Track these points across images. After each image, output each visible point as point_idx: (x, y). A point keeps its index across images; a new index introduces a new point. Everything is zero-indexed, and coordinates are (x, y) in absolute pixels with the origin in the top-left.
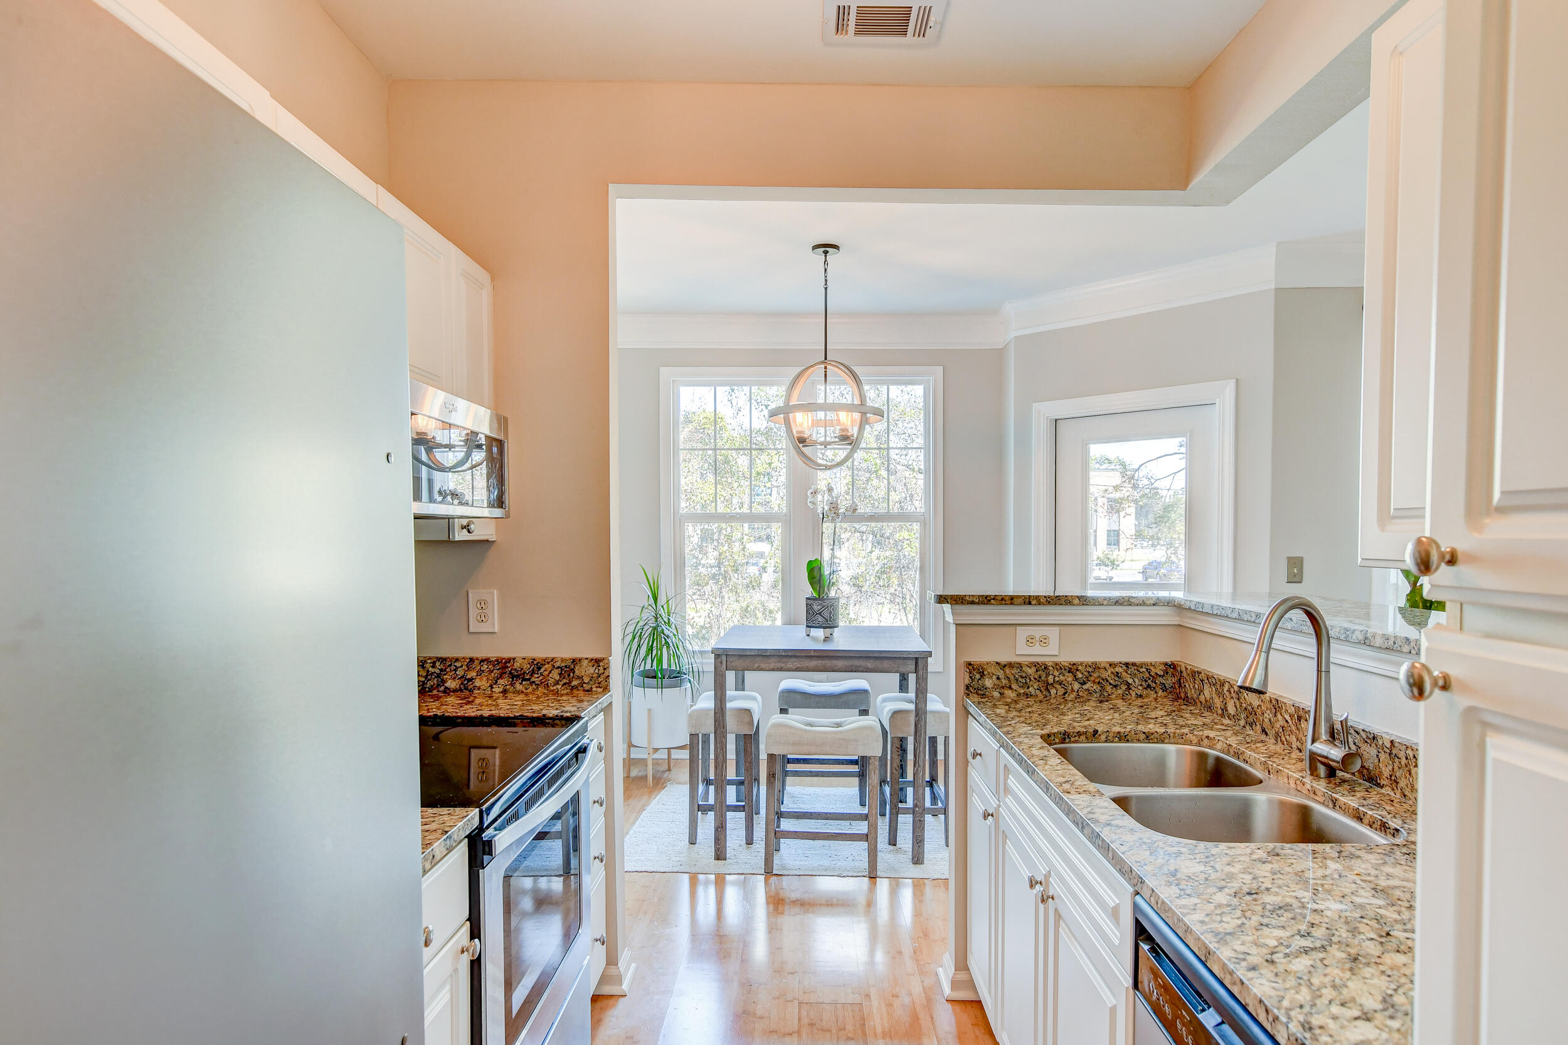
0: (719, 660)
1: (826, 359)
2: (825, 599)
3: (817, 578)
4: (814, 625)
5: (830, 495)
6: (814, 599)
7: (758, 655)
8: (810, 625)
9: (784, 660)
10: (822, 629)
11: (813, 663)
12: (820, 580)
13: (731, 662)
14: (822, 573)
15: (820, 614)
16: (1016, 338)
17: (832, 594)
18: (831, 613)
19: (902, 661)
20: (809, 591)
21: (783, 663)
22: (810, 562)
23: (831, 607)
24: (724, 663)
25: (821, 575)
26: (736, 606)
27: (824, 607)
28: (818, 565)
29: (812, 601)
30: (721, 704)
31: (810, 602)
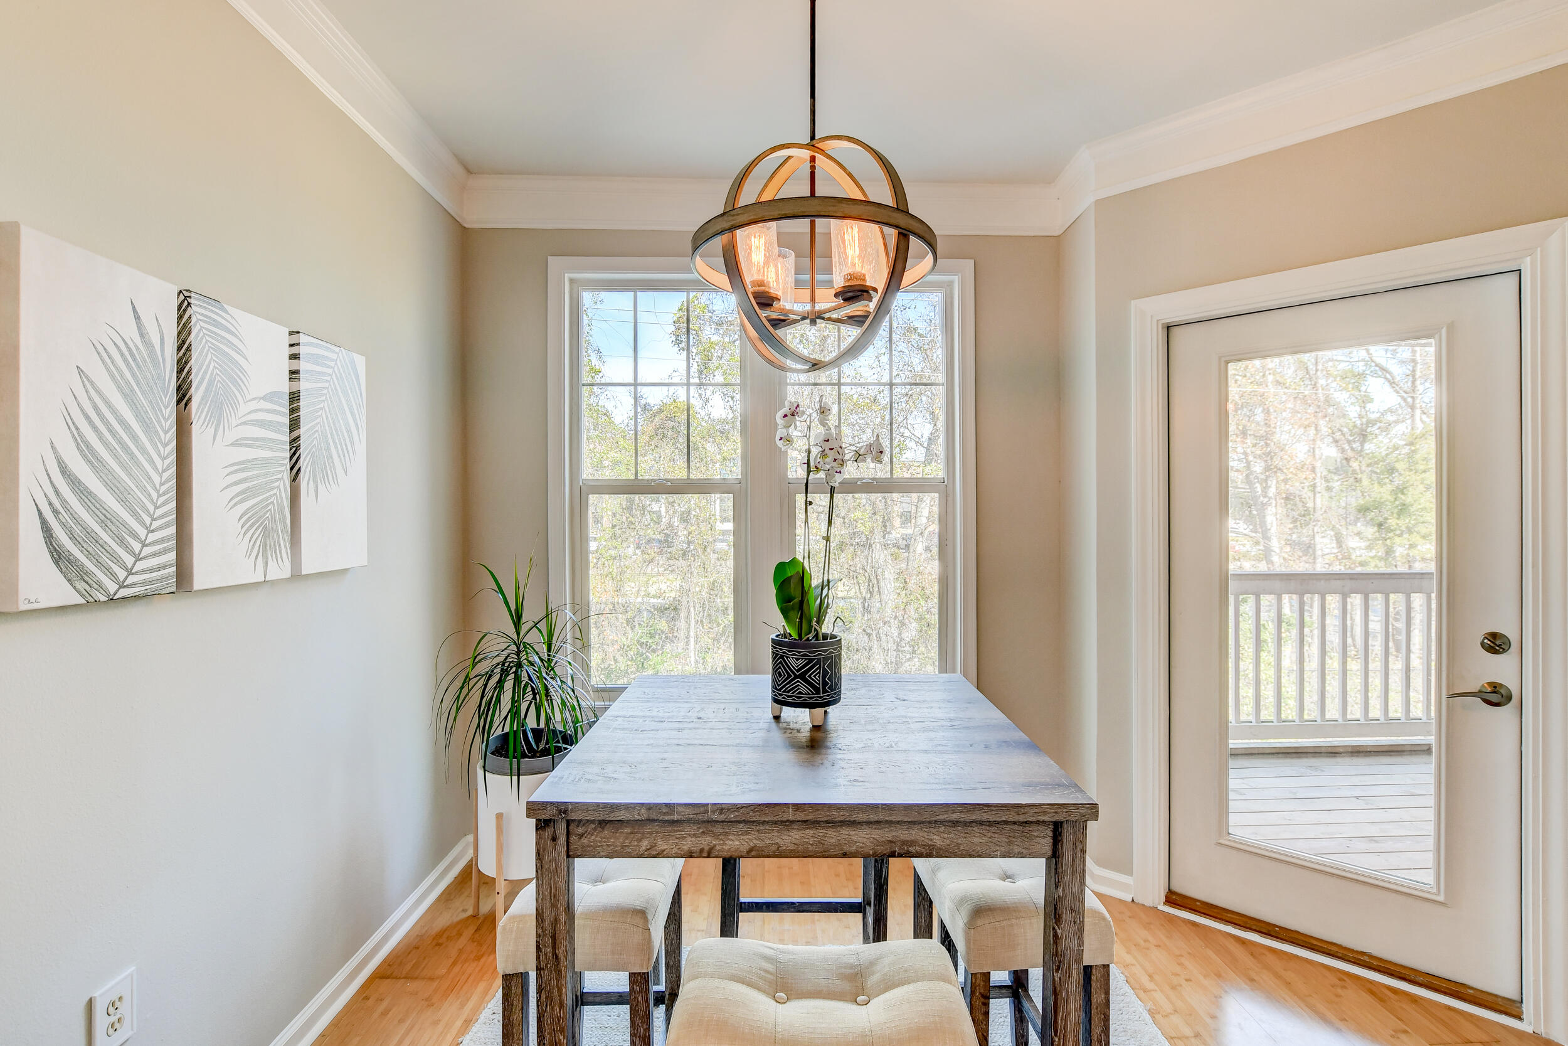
0: (549, 832)
1: (813, 137)
2: (814, 646)
3: (797, 600)
4: (789, 700)
5: (823, 423)
6: (792, 645)
7: (650, 821)
8: (780, 698)
9: (718, 829)
10: (807, 710)
11: (792, 838)
12: (801, 602)
13: (581, 836)
14: (806, 588)
15: (802, 677)
16: (1098, 202)
17: (826, 629)
18: (825, 673)
19: (1021, 828)
20: (777, 624)
21: (716, 836)
22: (781, 567)
23: (826, 659)
24: (562, 840)
25: (804, 593)
26: (704, 581)
27: (810, 661)
28: (798, 572)
29: (785, 650)
30: (554, 948)
31: (782, 650)
